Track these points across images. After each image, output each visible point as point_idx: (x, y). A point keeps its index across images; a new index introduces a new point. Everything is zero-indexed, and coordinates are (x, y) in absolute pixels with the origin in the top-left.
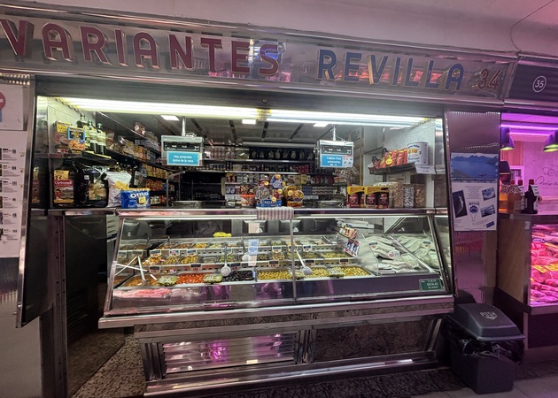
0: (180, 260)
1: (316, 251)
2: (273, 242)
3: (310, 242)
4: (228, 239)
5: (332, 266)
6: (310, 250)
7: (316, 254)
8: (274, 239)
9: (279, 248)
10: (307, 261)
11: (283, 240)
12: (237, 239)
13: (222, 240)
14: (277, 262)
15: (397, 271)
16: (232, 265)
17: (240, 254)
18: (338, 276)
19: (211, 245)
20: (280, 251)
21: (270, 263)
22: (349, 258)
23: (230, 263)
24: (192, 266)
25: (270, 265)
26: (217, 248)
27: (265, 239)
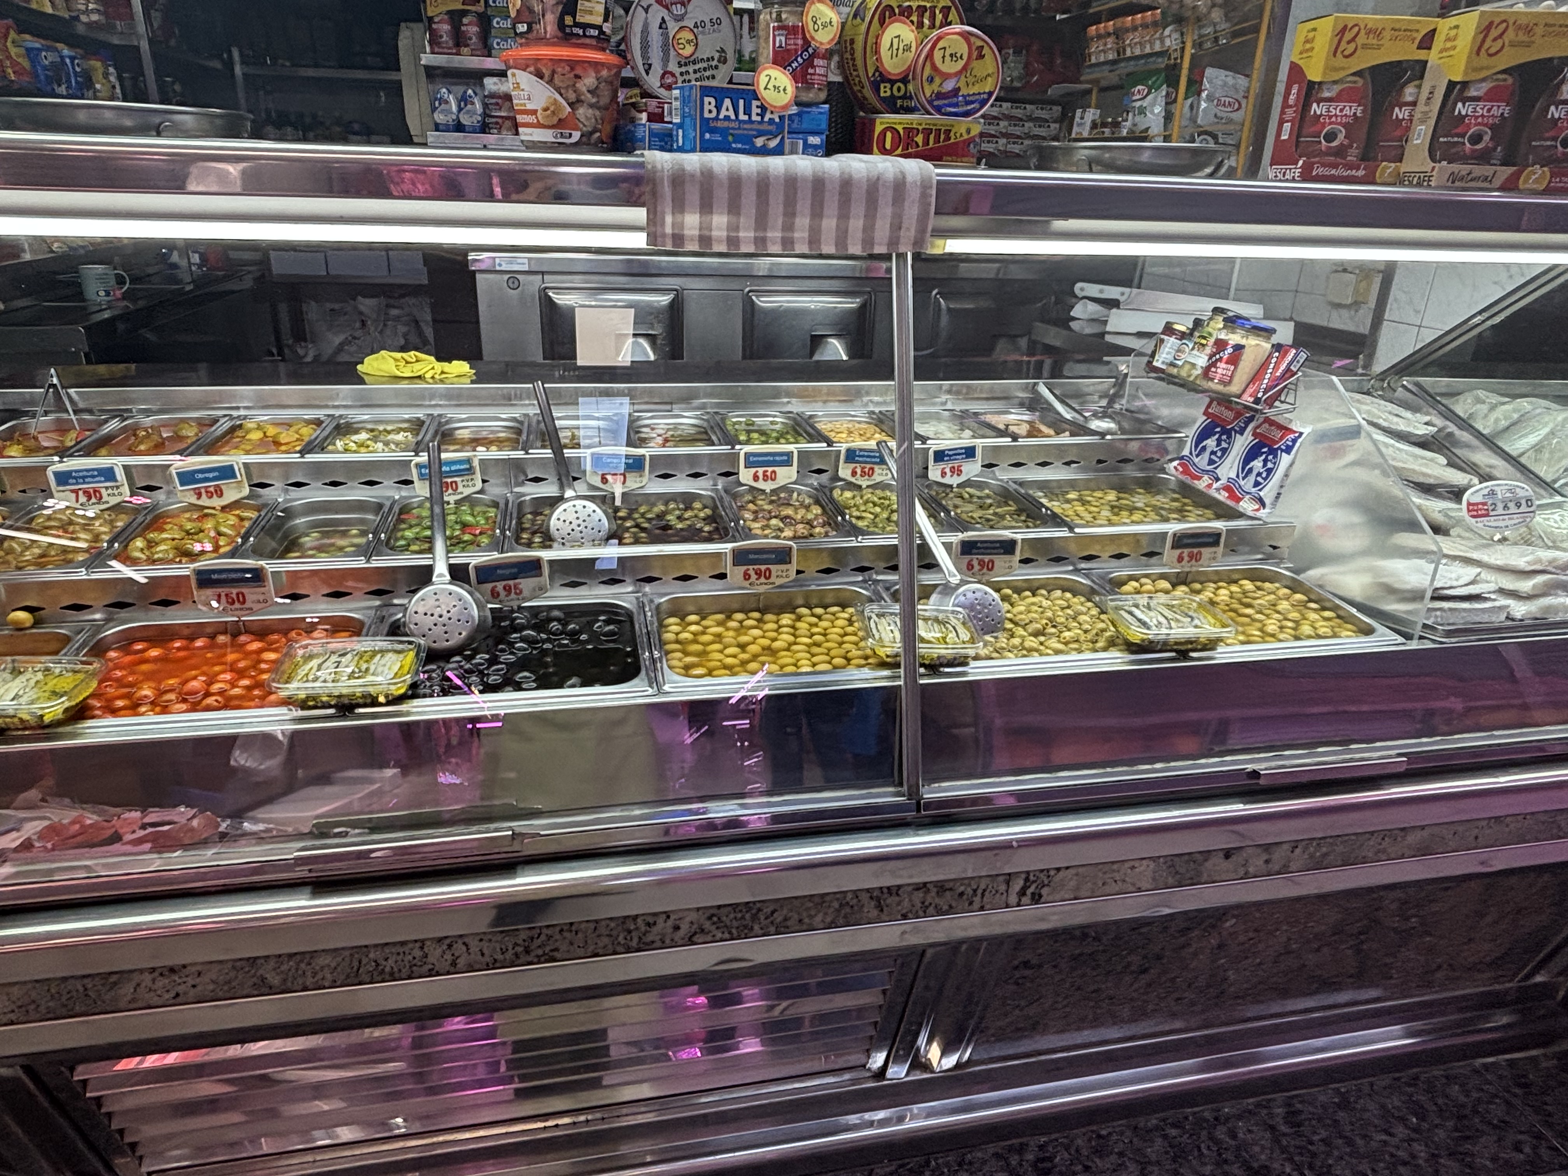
0: (123, 537)
1: (1005, 475)
2: (736, 419)
3: (962, 419)
4: (457, 398)
5: (1120, 570)
6: (972, 469)
7: (1005, 495)
8: (740, 402)
9: (785, 460)
10: (968, 548)
11: (796, 407)
12: (508, 400)
13: (414, 400)
14: (782, 556)
15: (1519, 609)
16: (486, 574)
17: (533, 491)
18: (1183, 650)
19: (344, 429)
20: (786, 475)
21: (741, 557)
22: (1219, 525)
23: (475, 559)
24: (206, 579)
25: (735, 573)
26: (380, 453)
27: (686, 399)
